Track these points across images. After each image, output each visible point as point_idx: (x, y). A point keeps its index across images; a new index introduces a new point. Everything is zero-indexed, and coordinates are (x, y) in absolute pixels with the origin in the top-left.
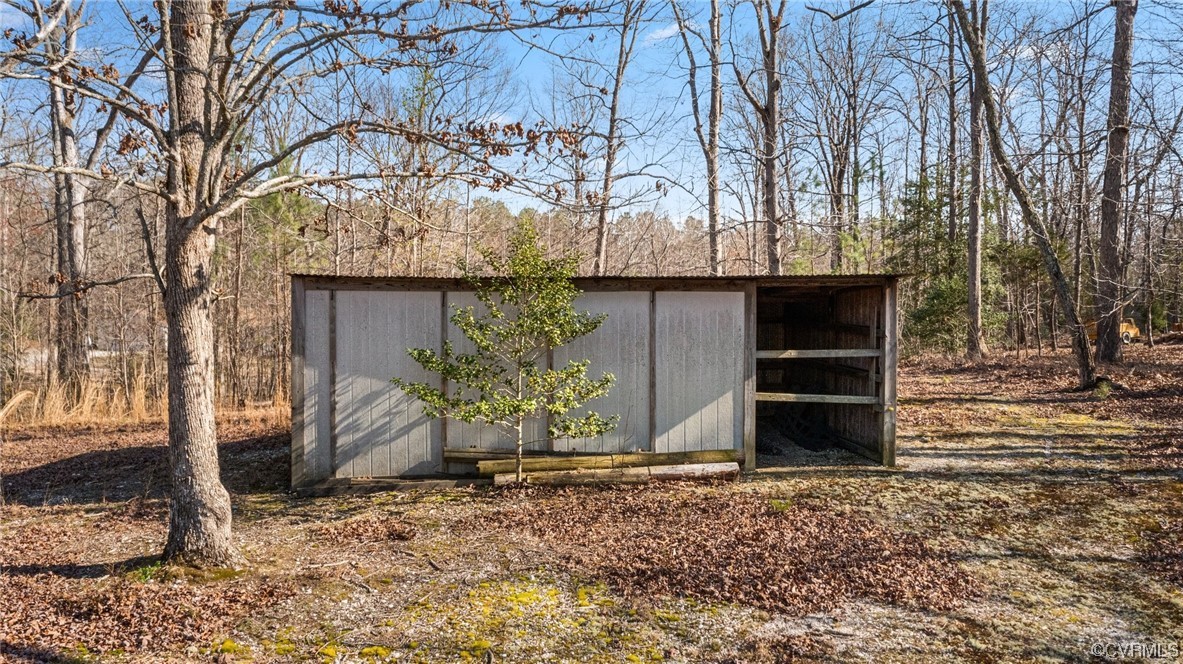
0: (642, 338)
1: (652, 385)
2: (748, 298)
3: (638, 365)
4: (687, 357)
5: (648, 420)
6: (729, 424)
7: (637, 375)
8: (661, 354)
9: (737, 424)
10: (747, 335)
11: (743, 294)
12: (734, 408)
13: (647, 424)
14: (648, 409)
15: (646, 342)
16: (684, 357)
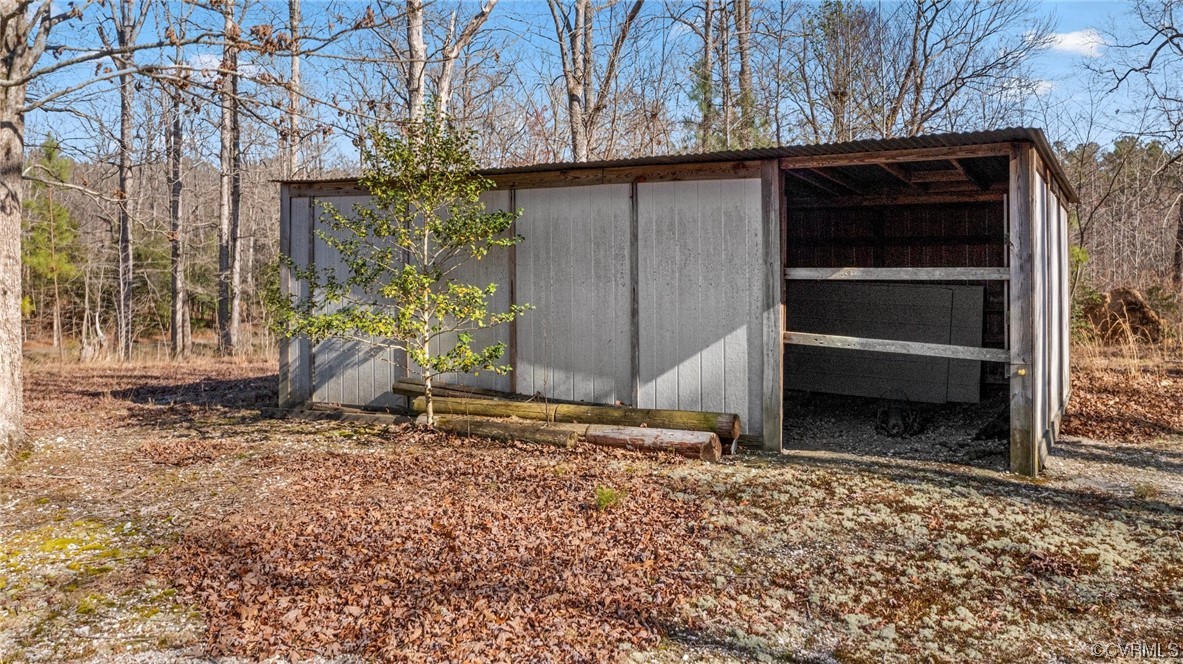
0: (622, 248)
1: (634, 313)
2: (766, 186)
3: (617, 285)
4: (681, 275)
5: (630, 362)
6: (744, 377)
7: (616, 299)
8: (645, 271)
9: (755, 378)
10: (767, 244)
11: (759, 181)
12: (749, 354)
13: (628, 367)
14: (629, 347)
15: (627, 252)
16: (677, 275)
